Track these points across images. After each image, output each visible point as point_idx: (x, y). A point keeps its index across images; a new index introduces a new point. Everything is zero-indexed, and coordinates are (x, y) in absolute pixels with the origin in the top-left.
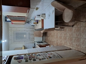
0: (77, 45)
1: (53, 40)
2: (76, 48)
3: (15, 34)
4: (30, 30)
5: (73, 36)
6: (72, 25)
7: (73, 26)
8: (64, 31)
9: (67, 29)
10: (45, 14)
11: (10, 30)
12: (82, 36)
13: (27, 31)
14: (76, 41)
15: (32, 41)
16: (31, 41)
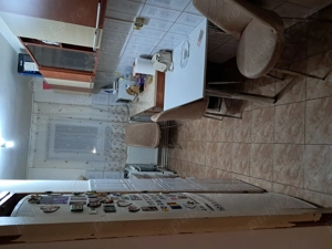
0: (288, 173)
1: (197, 161)
2: (286, 186)
3: (53, 129)
4: (113, 118)
5: (276, 138)
6: (273, 95)
7: (276, 98)
8: (241, 121)
9: (255, 113)
10: (171, 52)
11: (36, 111)
12: (311, 137)
13: (101, 122)
14: (285, 157)
15: (117, 163)
16: (113, 163)
